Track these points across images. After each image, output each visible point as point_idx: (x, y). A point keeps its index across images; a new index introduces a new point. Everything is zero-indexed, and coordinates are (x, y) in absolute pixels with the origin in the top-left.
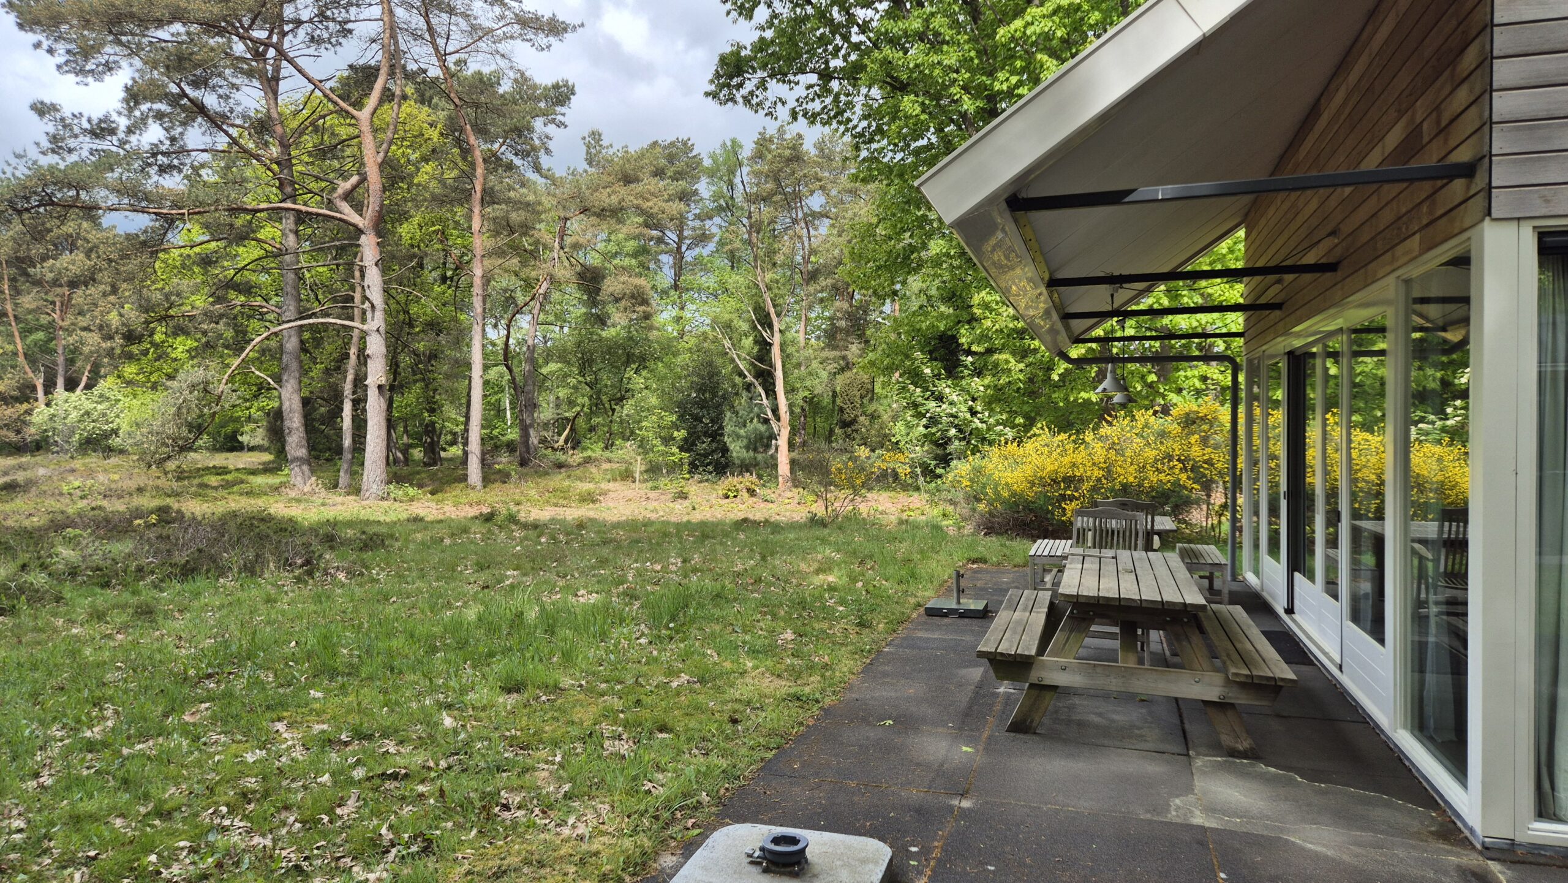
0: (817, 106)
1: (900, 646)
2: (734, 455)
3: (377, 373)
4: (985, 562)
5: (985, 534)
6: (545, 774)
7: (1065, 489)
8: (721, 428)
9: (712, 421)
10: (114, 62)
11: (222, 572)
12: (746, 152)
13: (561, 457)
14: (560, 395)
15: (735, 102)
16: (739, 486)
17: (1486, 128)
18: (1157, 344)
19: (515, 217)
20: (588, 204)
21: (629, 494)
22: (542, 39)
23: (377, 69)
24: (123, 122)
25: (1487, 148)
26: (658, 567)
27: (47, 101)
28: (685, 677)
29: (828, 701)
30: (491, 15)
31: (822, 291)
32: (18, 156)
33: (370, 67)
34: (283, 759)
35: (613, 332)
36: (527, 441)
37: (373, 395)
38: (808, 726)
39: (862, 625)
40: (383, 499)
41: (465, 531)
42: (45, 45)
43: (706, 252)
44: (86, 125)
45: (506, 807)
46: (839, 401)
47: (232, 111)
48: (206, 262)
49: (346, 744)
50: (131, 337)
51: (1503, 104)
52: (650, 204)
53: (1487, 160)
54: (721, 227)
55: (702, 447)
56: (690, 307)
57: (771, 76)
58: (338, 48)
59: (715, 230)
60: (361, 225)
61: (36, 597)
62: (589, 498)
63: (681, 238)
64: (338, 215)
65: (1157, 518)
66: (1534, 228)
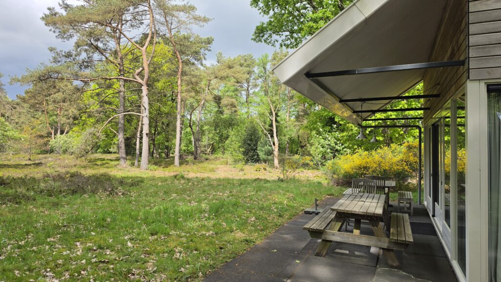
0: (288, 42)
1: (291, 224)
2: (261, 157)
3: (146, 130)
4: (333, 195)
5: (337, 186)
6: (151, 264)
7: (363, 171)
8: (257, 148)
9: (254, 145)
10: (73, 34)
11: (85, 192)
12: (270, 58)
13: (207, 156)
14: (209, 136)
15: (261, 42)
16: (261, 167)
17: (467, 48)
18: (403, 121)
19: (194, 80)
20: (217, 76)
21: (226, 169)
22: (201, 23)
23: (148, 34)
24: (74, 53)
25: (467, 55)
26: (221, 194)
27: (53, 47)
28: (211, 232)
29: (257, 242)
30: (185, 16)
31: (294, 102)
32: (41, 64)
33: (146, 34)
34: (74, 255)
35: (225, 116)
36: (197, 152)
37: (145, 136)
38: (247, 251)
39: (280, 216)
40: (147, 169)
41: (166, 181)
42: (53, 30)
43: (256, 90)
44: (64, 54)
45: (133, 274)
46: (300, 139)
47: (107, 48)
48: (98, 95)
49: (95, 250)
50: (75, 118)
51: (473, 40)
52: (237, 75)
53: (467, 59)
54: (261, 82)
55: (251, 154)
56: (251, 108)
57: (274, 33)
58: (139, 28)
59: (259, 83)
60: (142, 83)
61: (28, 199)
62: (213, 170)
63: (248, 86)
64: (135, 80)
65: (386, 182)
66: (485, 83)
